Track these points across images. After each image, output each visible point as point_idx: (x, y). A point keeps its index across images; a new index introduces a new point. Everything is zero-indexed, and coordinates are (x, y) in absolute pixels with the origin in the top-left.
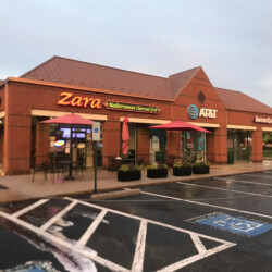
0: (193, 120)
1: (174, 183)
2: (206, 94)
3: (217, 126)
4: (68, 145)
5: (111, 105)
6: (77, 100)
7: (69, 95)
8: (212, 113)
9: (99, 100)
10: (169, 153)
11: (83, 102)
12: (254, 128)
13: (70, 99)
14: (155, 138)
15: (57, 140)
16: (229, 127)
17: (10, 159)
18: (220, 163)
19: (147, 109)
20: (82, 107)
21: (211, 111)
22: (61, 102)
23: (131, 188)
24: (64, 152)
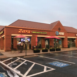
0: (57, 36)
1: (49, 53)
2: (61, 28)
3: (64, 37)
4: (22, 43)
5: (33, 32)
6: (24, 31)
7: (21, 30)
8: (63, 34)
9: (30, 31)
10: (50, 45)
11: (25, 32)
12: (76, 38)
13: (22, 31)
14: (47, 41)
15: (19, 42)
16: (68, 37)
17: (6, 47)
18: (65, 48)
19: (44, 33)
20: (25, 33)
21: (62, 33)
22: (19, 32)
23: (36, 55)
24: (21, 45)
